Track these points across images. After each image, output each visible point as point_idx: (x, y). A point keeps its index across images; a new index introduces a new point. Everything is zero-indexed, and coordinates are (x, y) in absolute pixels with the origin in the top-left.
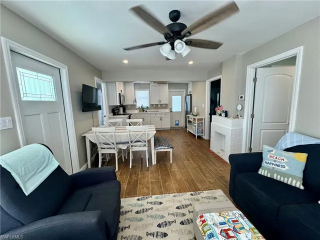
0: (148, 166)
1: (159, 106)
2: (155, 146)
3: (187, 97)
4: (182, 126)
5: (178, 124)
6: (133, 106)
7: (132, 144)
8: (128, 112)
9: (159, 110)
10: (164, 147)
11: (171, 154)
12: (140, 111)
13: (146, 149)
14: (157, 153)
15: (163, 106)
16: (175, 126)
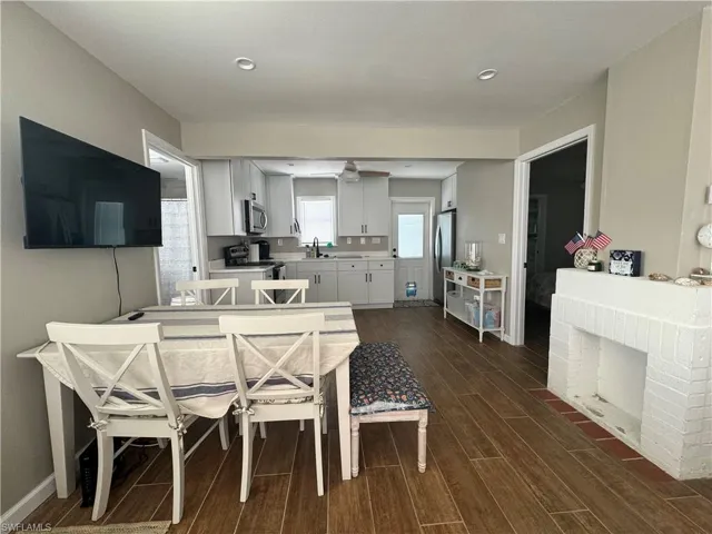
0: (321, 492)
1: (363, 241)
2: (355, 401)
3: (440, 216)
4: (425, 297)
5: (414, 293)
6: (291, 242)
7: (252, 394)
8: (276, 257)
9: (363, 254)
10: (392, 405)
11: (422, 431)
12: (309, 255)
13: (313, 412)
14: (364, 428)
15: (373, 241)
16: (406, 298)
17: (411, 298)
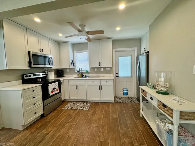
1: (102, 69)
3: (140, 56)
4: (133, 96)
5: (127, 94)
6: (72, 70)
9: (102, 75)
12: (79, 76)
15: (107, 69)
16: (122, 96)
17: (125, 96)
